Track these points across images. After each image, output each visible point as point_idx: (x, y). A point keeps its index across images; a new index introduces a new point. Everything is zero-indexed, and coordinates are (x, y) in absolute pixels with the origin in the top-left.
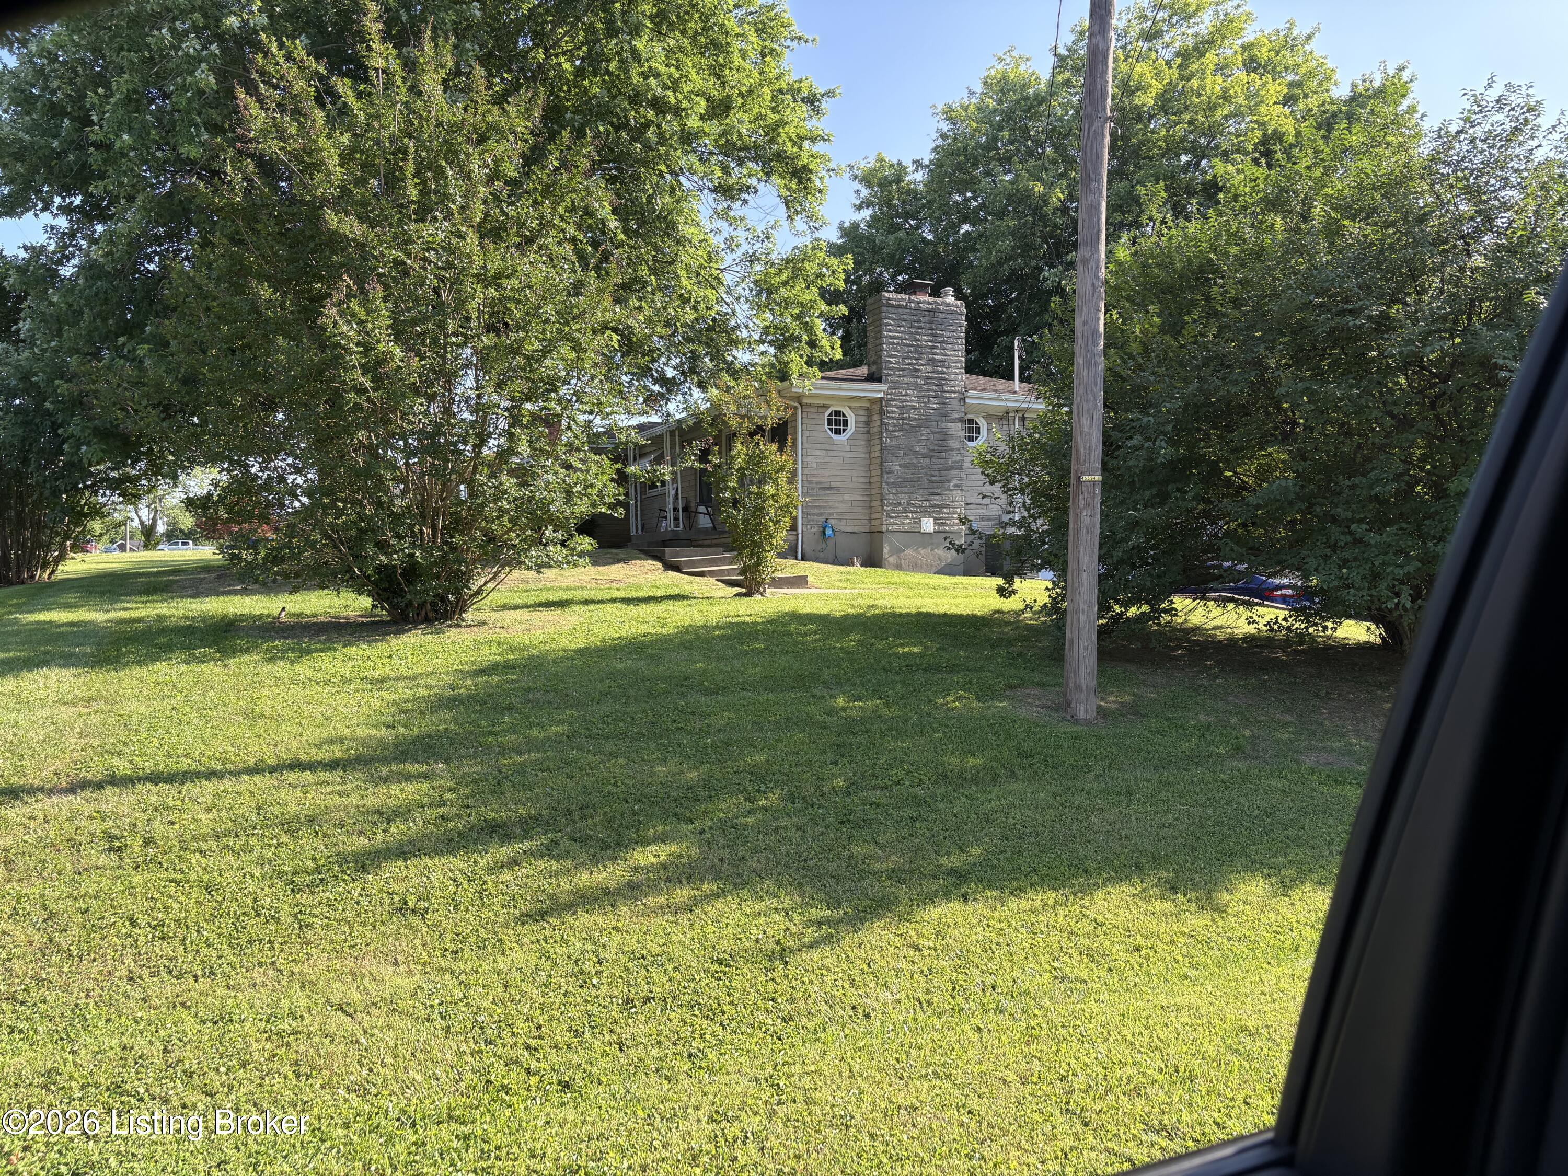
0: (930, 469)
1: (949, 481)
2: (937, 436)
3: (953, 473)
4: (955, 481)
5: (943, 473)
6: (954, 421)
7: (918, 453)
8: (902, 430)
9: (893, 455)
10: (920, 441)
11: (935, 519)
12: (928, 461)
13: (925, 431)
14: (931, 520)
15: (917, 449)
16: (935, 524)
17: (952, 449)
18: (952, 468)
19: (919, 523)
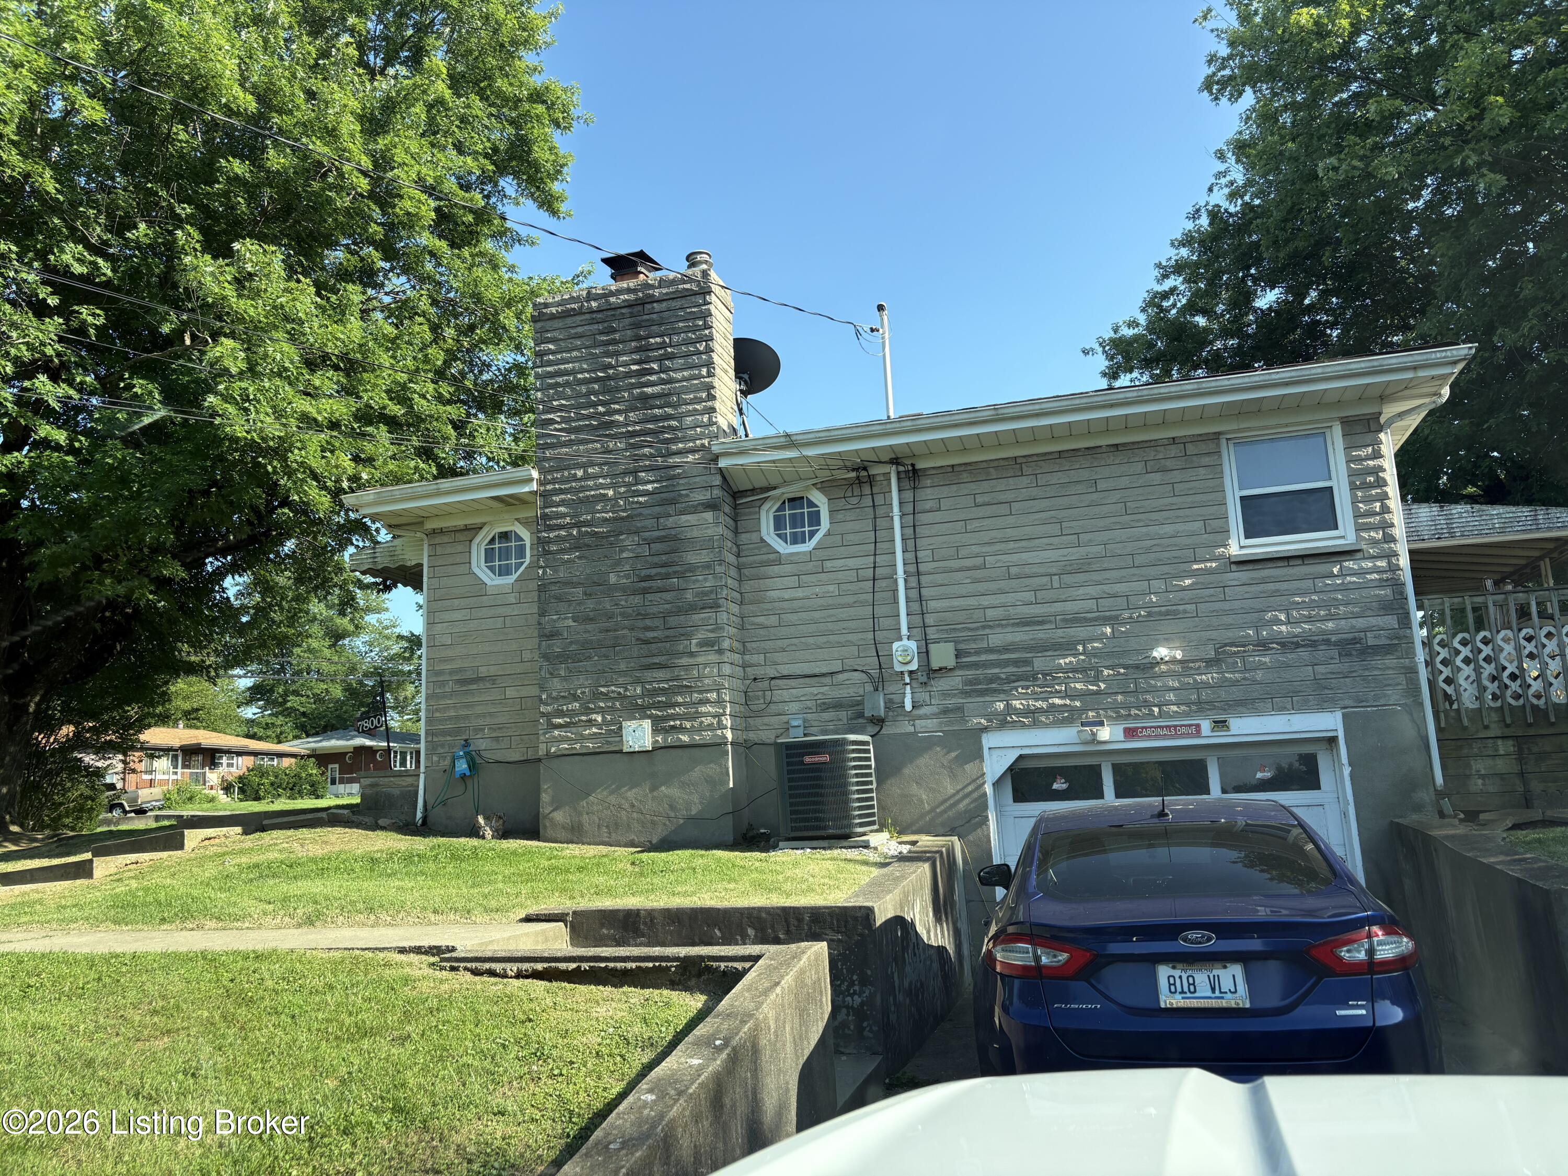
0: (645, 616)
1: (688, 636)
2: (656, 547)
3: (697, 618)
4: (701, 635)
5: (673, 621)
6: (694, 510)
7: (616, 587)
8: (577, 548)
9: (559, 599)
10: (619, 562)
11: (656, 721)
12: (637, 599)
13: (628, 540)
14: (647, 724)
15: (613, 579)
16: (656, 731)
17: (692, 568)
18: (693, 608)
19: (619, 732)
